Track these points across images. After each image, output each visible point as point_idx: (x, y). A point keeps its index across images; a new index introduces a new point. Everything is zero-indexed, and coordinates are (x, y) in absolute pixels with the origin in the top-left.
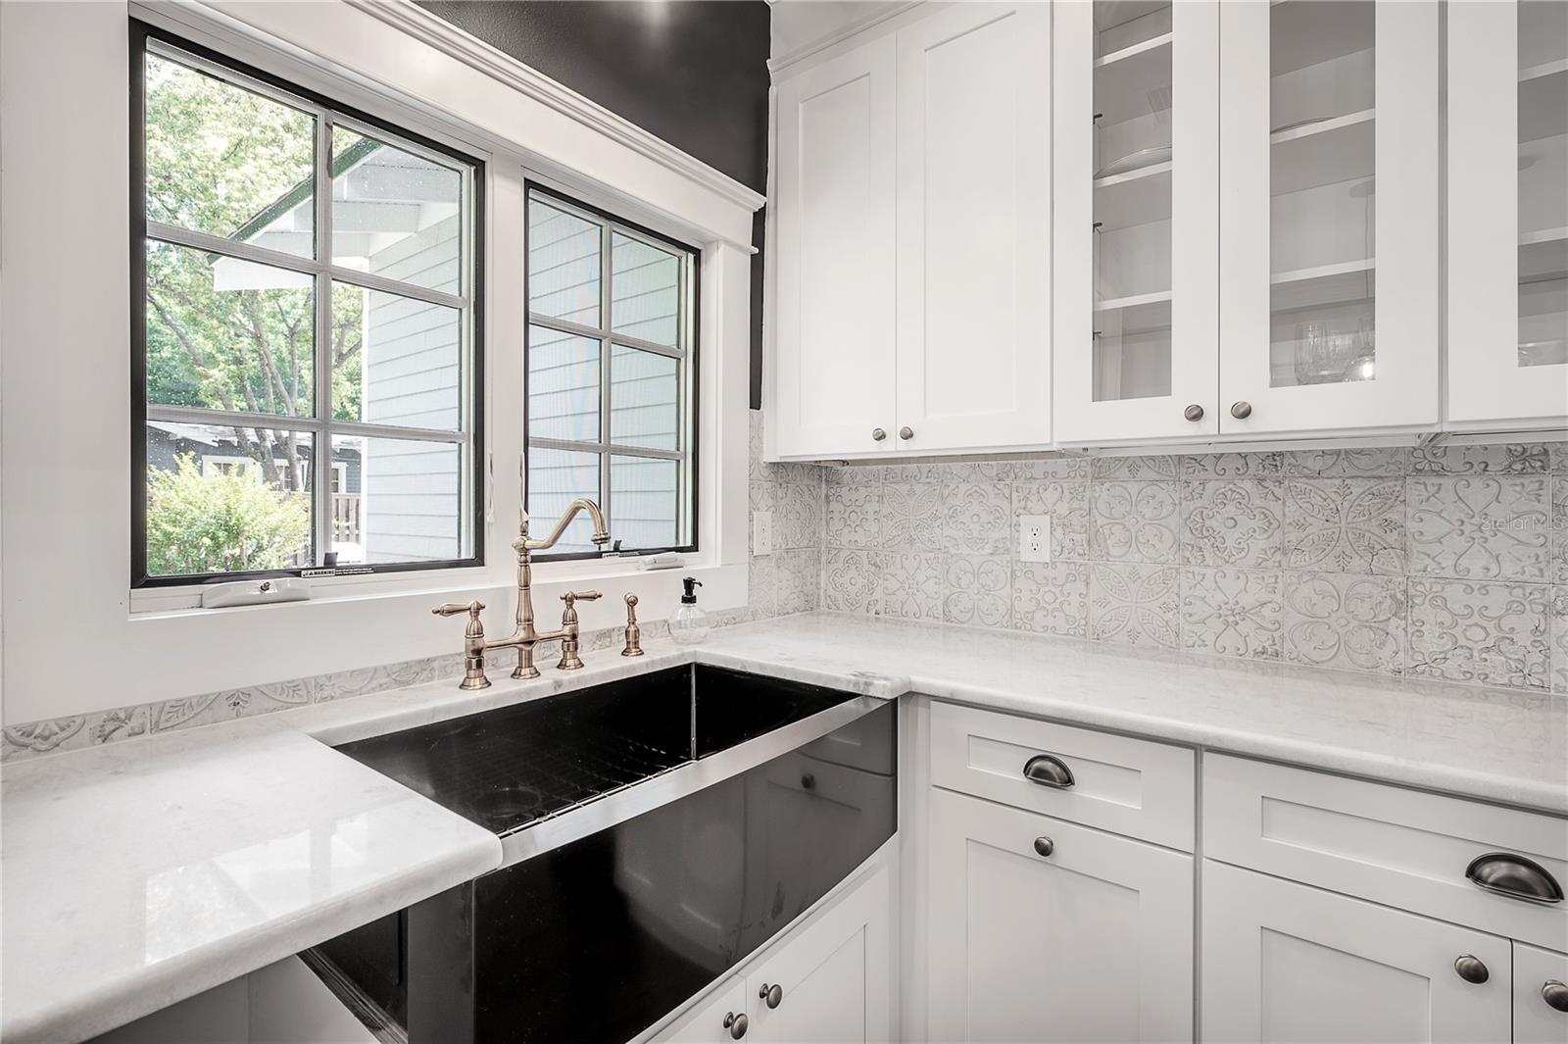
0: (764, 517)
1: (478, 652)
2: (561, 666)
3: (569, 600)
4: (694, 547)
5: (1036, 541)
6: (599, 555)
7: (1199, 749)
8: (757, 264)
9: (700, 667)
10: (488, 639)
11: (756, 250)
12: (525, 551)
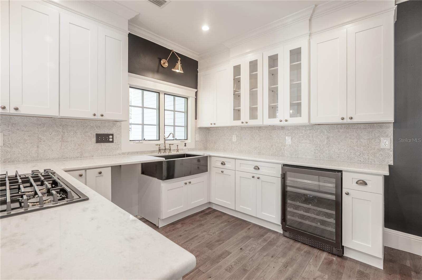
0: (197, 135)
1: (160, 150)
2: (169, 152)
3: (170, 145)
4: (187, 139)
5: (234, 139)
6: (173, 140)
7: (235, 159)
8: (196, 99)
9: (186, 154)
10: (161, 148)
11: (196, 97)
12: (165, 139)
